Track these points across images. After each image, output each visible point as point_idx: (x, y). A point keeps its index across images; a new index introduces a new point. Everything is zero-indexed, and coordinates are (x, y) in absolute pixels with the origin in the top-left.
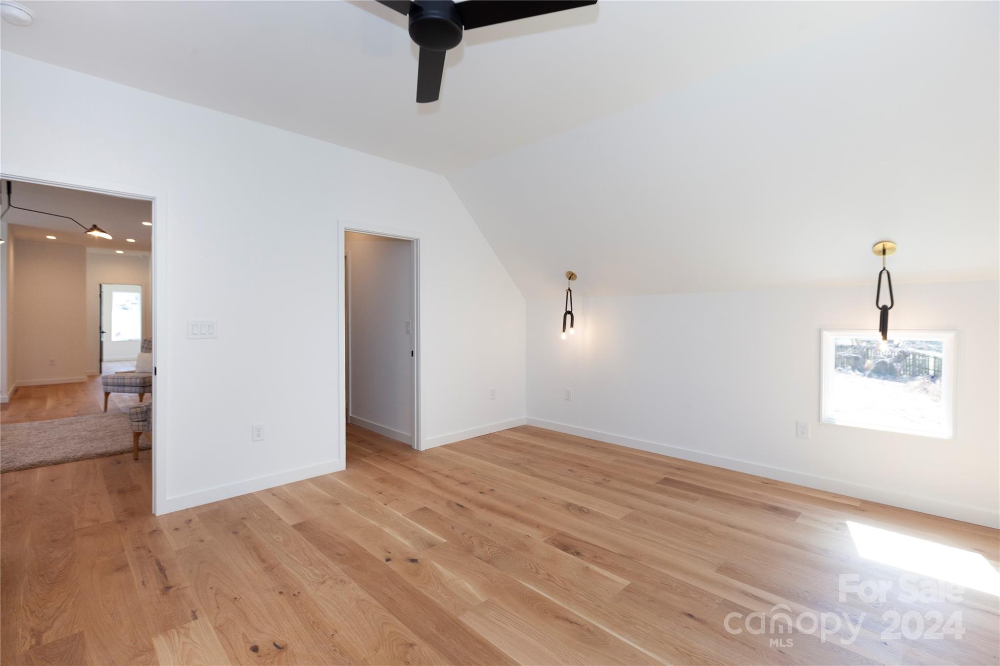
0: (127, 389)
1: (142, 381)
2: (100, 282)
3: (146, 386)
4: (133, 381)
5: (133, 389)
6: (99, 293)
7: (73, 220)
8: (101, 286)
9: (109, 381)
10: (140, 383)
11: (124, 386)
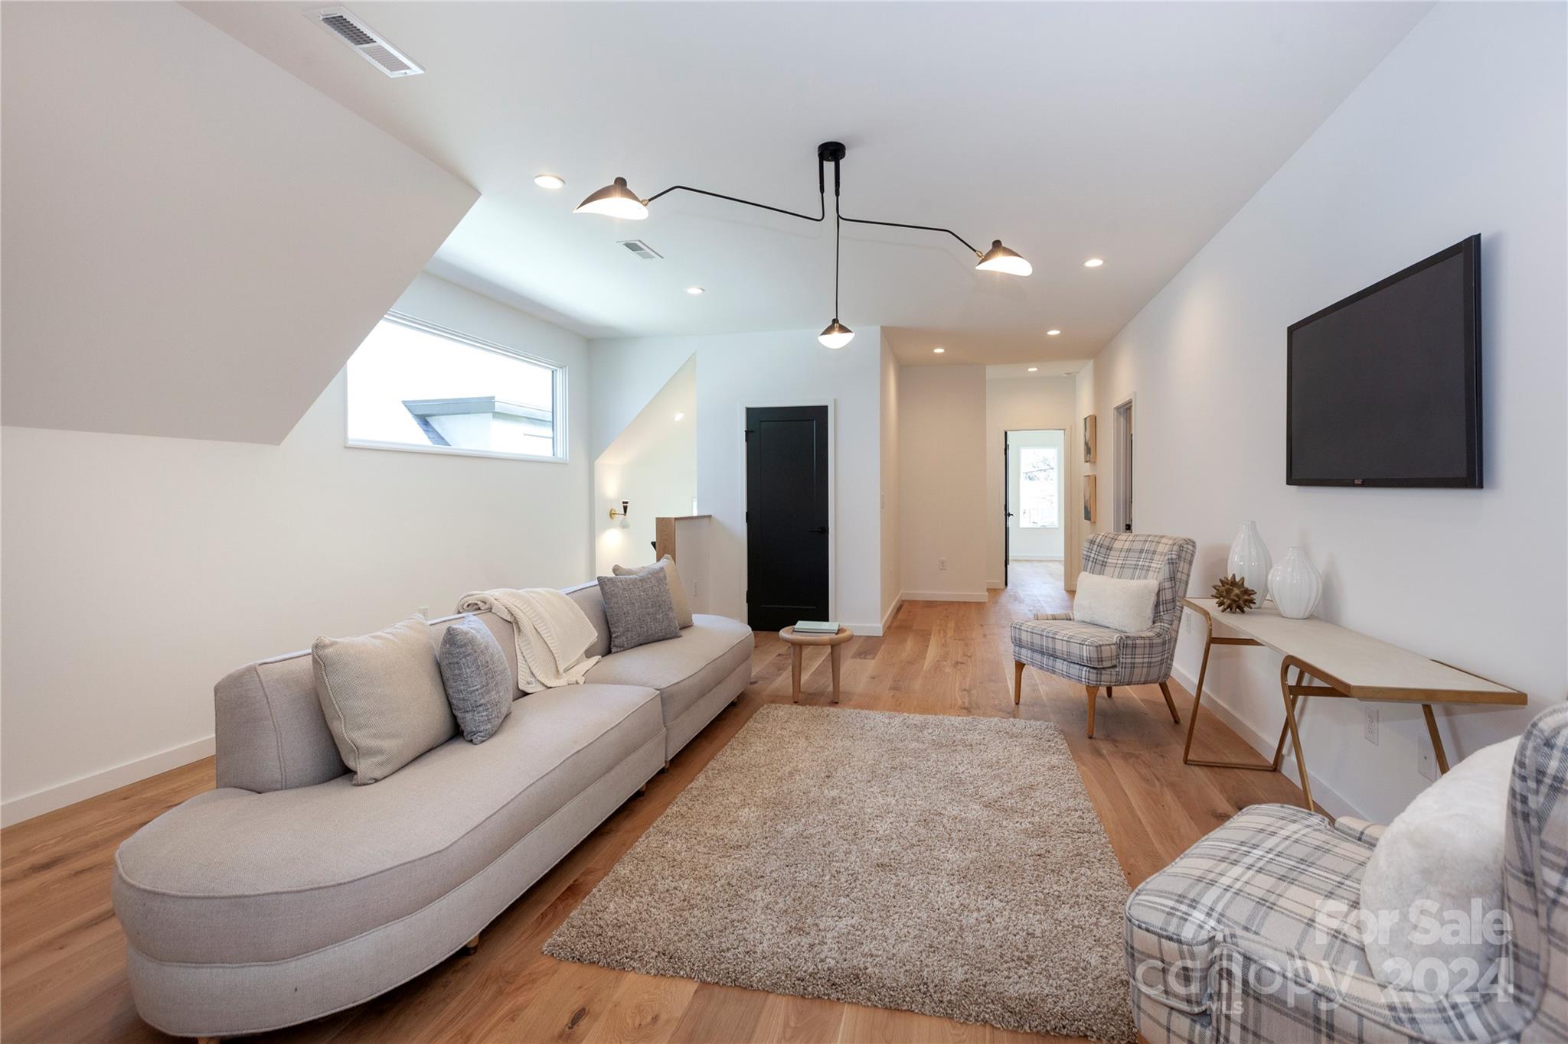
0: (1060, 665)
1: (1094, 655)
2: (1006, 429)
3: (1104, 668)
4: (1075, 649)
5: (1074, 670)
6: (1004, 447)
7: (953, 234)
8: (1006, 433)
9: (1025, 637)
10: (1090, 659)
11: (1054, 655)
